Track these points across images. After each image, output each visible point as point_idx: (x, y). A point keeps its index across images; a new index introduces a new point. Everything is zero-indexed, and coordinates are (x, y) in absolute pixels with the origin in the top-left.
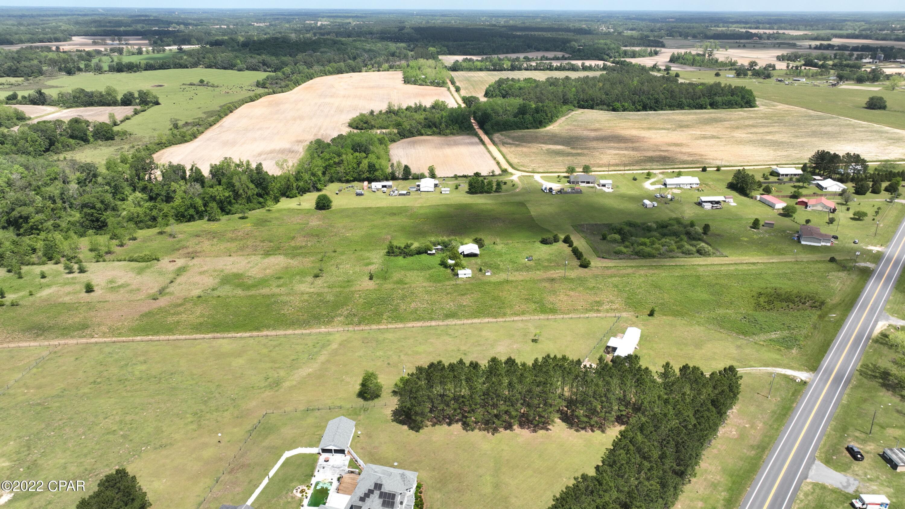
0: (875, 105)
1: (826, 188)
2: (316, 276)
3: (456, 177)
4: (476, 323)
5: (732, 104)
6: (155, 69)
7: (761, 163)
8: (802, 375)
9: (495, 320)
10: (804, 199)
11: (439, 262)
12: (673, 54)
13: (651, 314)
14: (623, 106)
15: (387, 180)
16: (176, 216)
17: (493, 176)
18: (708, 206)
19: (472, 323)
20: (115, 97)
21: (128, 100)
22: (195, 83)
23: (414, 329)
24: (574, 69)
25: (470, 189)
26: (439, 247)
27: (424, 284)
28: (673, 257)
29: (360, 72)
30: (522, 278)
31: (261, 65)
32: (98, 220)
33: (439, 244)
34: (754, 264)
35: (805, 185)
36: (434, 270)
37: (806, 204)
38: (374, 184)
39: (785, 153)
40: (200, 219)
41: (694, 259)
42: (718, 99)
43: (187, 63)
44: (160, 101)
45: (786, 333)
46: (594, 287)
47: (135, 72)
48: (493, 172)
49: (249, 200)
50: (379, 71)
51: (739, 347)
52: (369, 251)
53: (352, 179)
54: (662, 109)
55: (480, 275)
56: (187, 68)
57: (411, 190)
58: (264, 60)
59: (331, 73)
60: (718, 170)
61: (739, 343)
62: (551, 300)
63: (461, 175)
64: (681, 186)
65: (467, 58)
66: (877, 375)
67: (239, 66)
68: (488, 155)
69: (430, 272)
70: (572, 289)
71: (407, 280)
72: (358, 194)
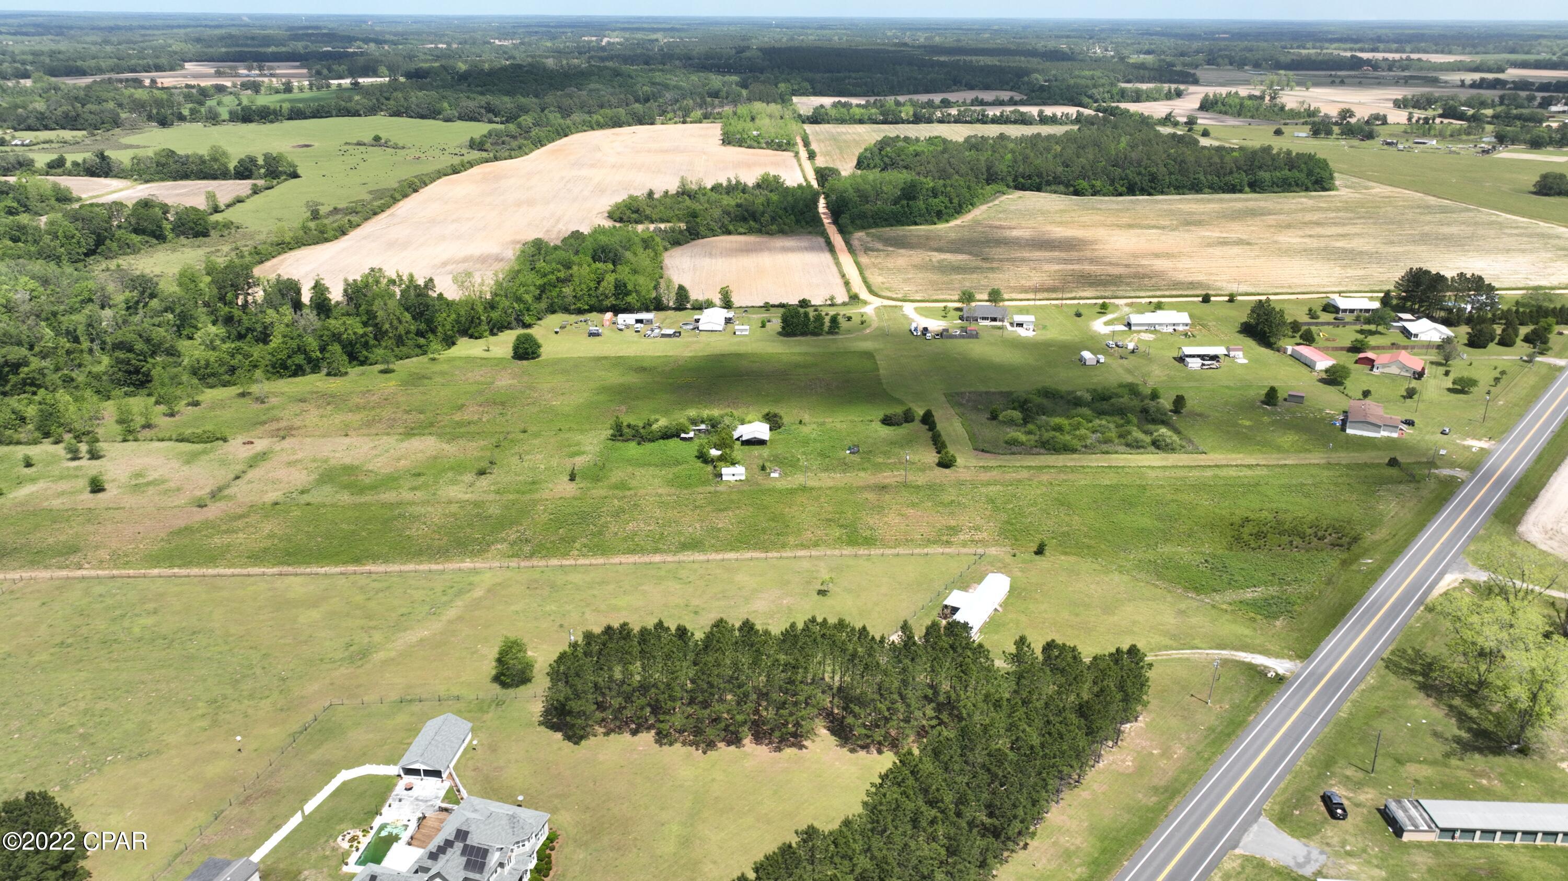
0: (1551, 188)
1: (1416, 336)
2: (482, 473)
3: (767, 307)
4: (729, 560)
5: (1290, 185)
6: (306, 118)
7: (1313, 289)
8: (1281, 666)
9: (763, 555)
10: (1370, 354)
11: (696, 453)
12: (1207, 95)
13: (1040, 551)
14: (1093, 186)
15: (648, 310)
16: (274, 367)
17: (832, 305)
18: (1194, 364)
19: (723, 560)
20: (225, 166)
21: (246, 169)
22: (366, 141)
23: (620, 568)
24: (1024, 120)
25: (783, 328)
26: (703, 427)
27: (660, 491)
28: (1107, 453)
29: (652, 124)
30: (831, 484)
31: (483, 111)
32: (137, 371)
33: (703, 422)
34: (1249, 467)
35: (1380, 329)
36: (683, 466)
37: (1370, 363)
38: (623, 318)
39: (1361, 272)
40: (313, 372)
41: (1144, 456)
42: (1264, 175)
43: (358, 107)
44: (299, 172)
45: (1273, 590)
46: (952, 501)
47: (272, 122)
48: (832, 298)
49: (400, 341)
50: (684, 122)
51: (1181, 612)
52: (582, 431)
53: (586, 307)
54: (1162, 193)
55: (760, 478)
56: (360, 115)
57: (685, 327)
58: (488, 103)
59: (601, 126)
60: (1231, 300)
61: (1183, 606)
62: (871, 523)
63: (777, 303)
64: (1157, 328)
65: (839, 102)
66: (1418, 668)
67: (445, 113)
68: (834, 269)
69: (676, 470)
70: (913, 505)
71: (633, 483)
72: (591, 334)
